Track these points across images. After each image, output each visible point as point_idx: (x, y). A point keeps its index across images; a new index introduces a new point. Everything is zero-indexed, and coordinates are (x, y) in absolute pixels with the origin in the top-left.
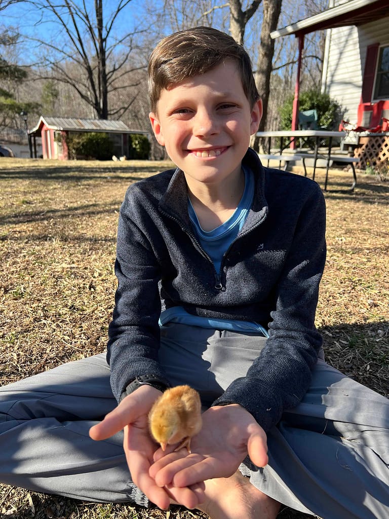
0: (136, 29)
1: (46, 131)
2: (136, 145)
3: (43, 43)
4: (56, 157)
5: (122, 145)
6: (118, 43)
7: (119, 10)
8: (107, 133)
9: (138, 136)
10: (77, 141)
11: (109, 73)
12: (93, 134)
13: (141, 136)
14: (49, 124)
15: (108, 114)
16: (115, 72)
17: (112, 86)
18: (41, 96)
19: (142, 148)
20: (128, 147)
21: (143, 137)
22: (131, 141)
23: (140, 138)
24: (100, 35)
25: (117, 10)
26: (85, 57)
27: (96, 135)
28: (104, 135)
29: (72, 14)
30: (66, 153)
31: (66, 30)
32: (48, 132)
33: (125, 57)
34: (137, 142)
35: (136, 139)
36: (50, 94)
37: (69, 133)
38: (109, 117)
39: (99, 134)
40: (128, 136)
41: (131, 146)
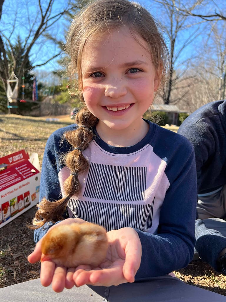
2: (182, 120)
5: (174, 119)
6: (181, 64)
9: (183, 114)
11: (173, 80)
13: (185, 114)
15: (169, 102)
16: (177, 80)
17: (174, 87)
22: (179, 116)
25: (183, 47)
28: (164, 113)
35: (182, 116)
38: (170, 104)
40: (178, 114)
41: (178, 119)
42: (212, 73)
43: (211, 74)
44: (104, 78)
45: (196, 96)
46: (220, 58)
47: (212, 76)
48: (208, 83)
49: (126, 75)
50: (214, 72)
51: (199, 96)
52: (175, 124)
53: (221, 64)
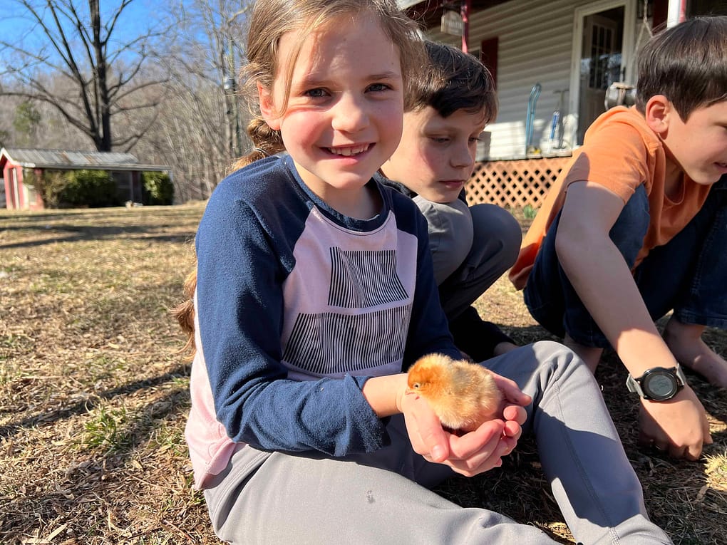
0: (150, 31)
1: (11, 170)
2: (152, 187)
3: (7, 45)
4: (26, 206)
5: (131, 187)
6: (124, 49)
7: (124, 6)
8: (107, 171)
9: (154, 174)
10: (58, 182)
11: (111, 89)
12: (84, 172)
13: (159, 174)
14: (15, 159)
15: (111, 145)
16: (121, 88)
17: (117, 106)
18: (12, 121)
19: (161, 190)
20: (139, 189)
21: (162, 176)
22: (143, 182)
23: (157, 176)
24: (97, 37)
25: (121, 5)
26: (73, 66)
27: (89, 174)
28: (101, 174)
29: (52, 8)
30: (41, 201)
31: (44, 29)
32: (14, 172)
33: (135, 68)
34: (153, 182)
35: (151, 178)
36: (27, 118)
37: (46, 171)
38: (113, 148)
39: (93, 173)
40: (139, 174)
41: (144, 188)
42: (203, 76)
43: (200, 78)
44: (329, 98)
45: (174, 129)
46: (215, 41)
47: (204, 82)
48: (196, 99)
49: (366, 94)
50: (206, 73)
51: (183, 130)
52: (136, 200)
53: (219, 55)
